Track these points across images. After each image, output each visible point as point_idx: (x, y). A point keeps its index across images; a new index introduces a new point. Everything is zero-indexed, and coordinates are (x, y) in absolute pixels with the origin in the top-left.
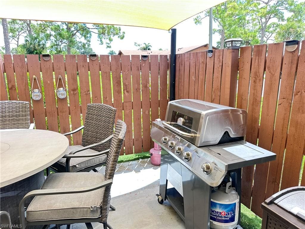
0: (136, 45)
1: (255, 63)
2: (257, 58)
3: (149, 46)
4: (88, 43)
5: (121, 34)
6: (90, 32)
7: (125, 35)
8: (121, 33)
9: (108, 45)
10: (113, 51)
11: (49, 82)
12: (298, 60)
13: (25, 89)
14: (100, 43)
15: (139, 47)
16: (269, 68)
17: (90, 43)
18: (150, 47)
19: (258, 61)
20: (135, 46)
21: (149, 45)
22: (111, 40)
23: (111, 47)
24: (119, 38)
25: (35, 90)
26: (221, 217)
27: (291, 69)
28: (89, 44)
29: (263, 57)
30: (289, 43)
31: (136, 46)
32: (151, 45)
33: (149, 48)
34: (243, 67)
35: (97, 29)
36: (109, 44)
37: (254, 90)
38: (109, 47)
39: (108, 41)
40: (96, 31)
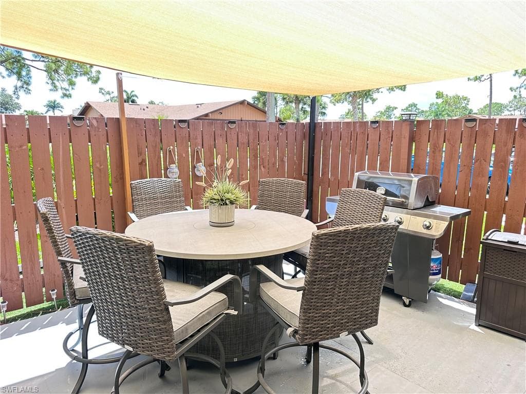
0: (103, 91)
1: (434, 135)
2: (436, 130)
3: (133, 96)
4: (25, 86)
5: (94, 74)
6: (28, 67)
7: (100, 76)
8: (93, 72)
9: (65, 92)
10: (55, 102)
11: (184, 155)
12: (476, 134)
13: (157, 165)
14: (51, 87)
15: (108, 97)
16: (448, 140)
17: (30, 88)
18: (135, 98)
19: (437, 134)
20: (101, 94)
21: (133, 93)
22: (72, 84)
23: (70, 97)
24: (90, 82)
25: (171, 165)
26: (433, 270)
27: (470, 140)
28: (26, 88)
29: (442, 130)
30: (467, 121)
31: (103, 94)
32: (137, 95)
33: (134, 100)
34: (420, 139)
35: (43, 61)
36: (66, 90)
37: (433, 160)
38: (68, 96)
39: (65, 85)
40: (41, 65)
